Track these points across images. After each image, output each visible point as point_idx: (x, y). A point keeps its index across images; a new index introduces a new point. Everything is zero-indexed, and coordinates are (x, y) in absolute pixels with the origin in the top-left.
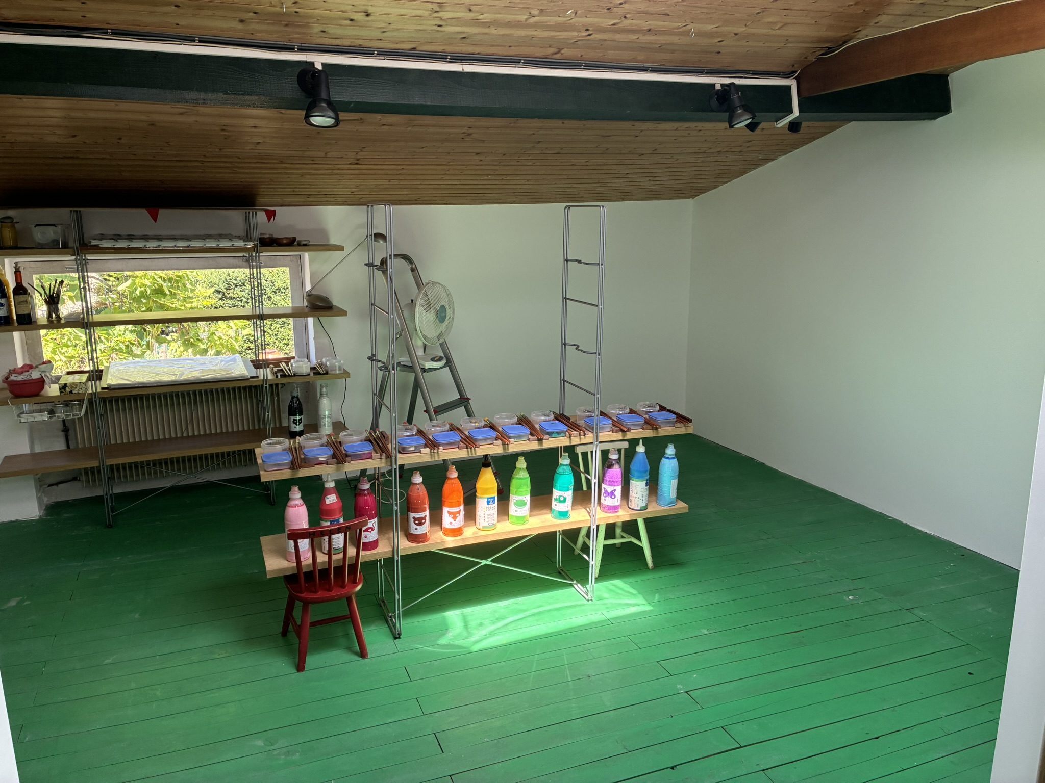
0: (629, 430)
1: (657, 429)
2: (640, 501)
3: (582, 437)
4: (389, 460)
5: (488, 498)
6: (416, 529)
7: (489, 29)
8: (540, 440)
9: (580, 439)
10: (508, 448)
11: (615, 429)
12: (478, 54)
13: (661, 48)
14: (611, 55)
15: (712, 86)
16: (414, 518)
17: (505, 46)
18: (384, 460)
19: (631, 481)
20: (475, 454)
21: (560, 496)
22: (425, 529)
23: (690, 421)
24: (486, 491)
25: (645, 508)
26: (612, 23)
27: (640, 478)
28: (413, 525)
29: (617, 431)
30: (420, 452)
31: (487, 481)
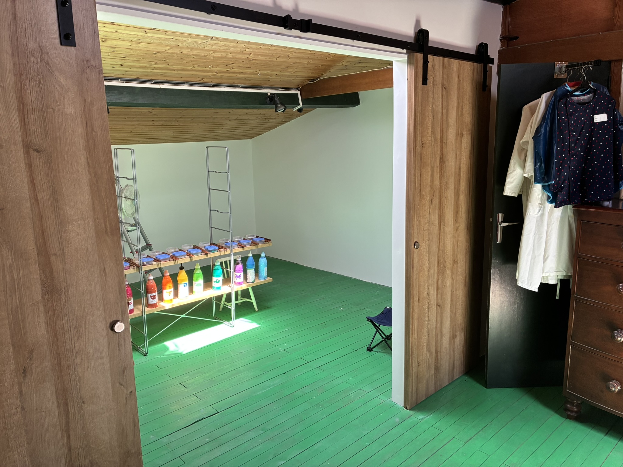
0: (245, 246)
1: (257, 245)
2: (252, 278)
3: (225, 251)
4: (138, 269)
5: (184, 284)
6: (152, 301)
7: (174, 71)
8: (207, 254)
9: (224, 252)
10: (192, 259)
11: (239, 247)
12: (166, 80)
13: (246, 79)
14: (224, 81)
15: (267, 94)
16: (150, 296)
17: (179, 77)
18: (135, 269)
19: (247, 270)
20: (178, 263)
21: (217, 280)
22: (156, 301)
23: (270, 240)
24: (182, 281)
25: (254, 282)
26: (227, 70)
27: (251, 268)
28: (150, 300)
29: (240, 248)
30: (152, 264)
31: (183, 276)
